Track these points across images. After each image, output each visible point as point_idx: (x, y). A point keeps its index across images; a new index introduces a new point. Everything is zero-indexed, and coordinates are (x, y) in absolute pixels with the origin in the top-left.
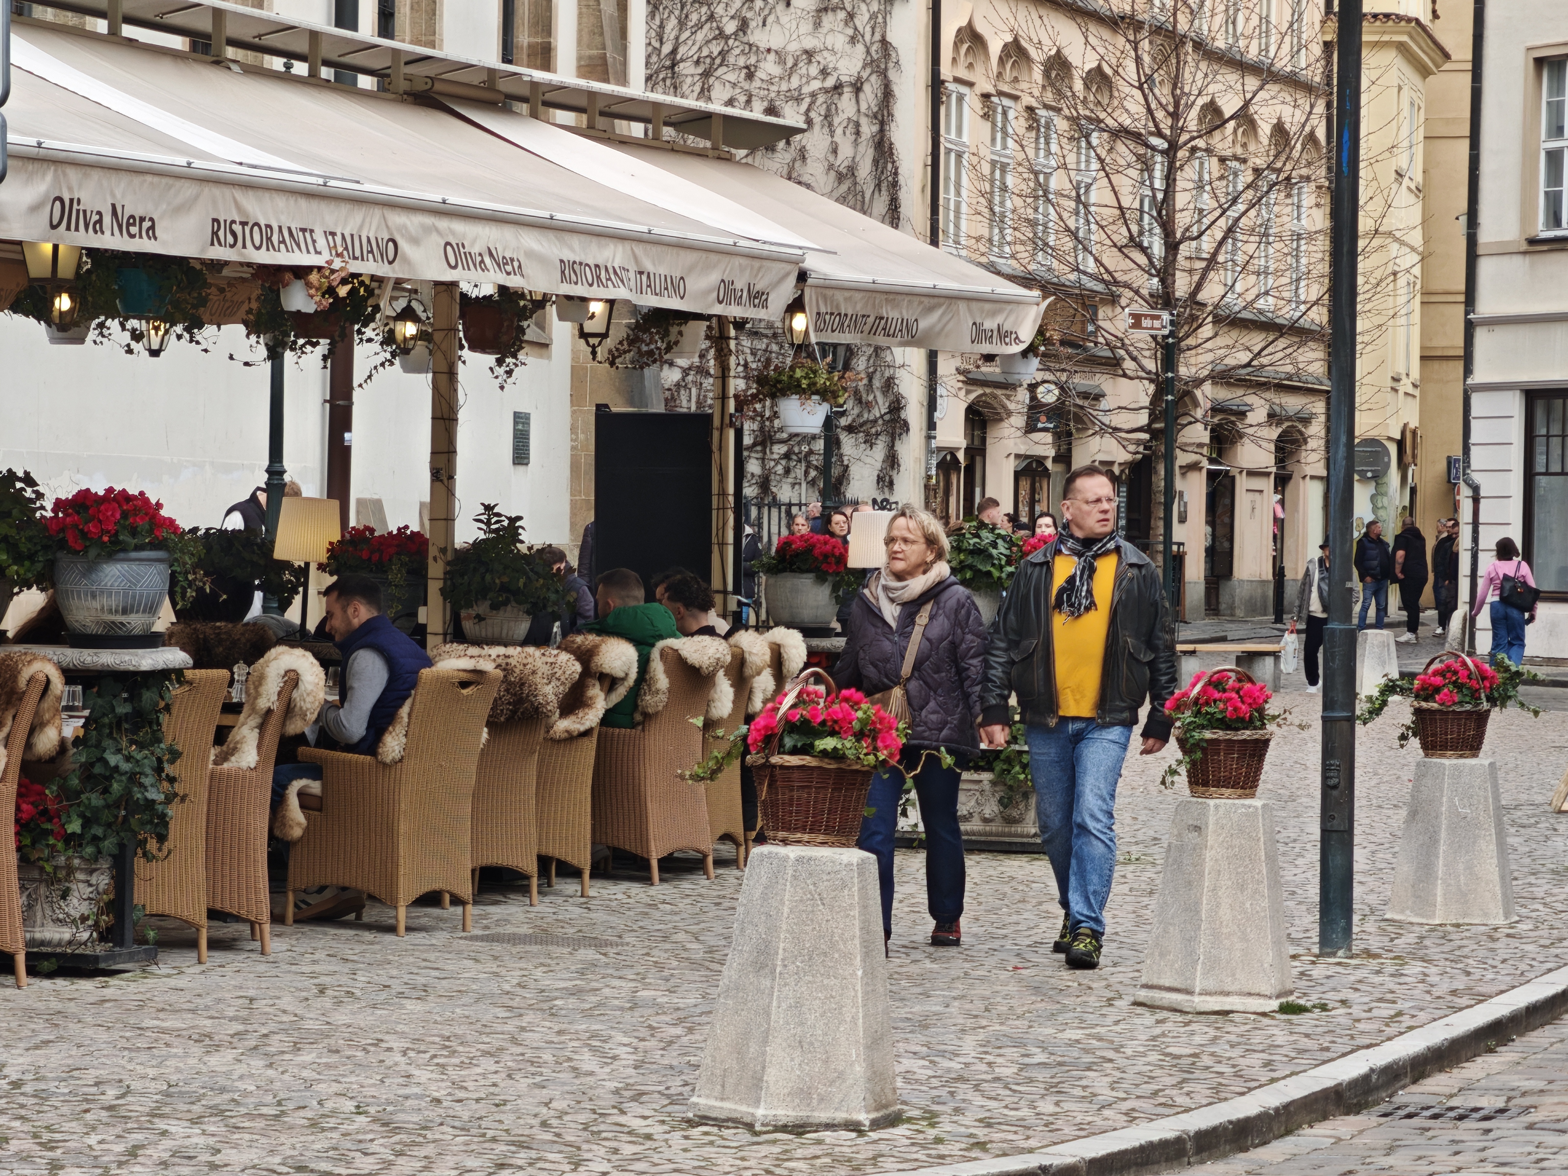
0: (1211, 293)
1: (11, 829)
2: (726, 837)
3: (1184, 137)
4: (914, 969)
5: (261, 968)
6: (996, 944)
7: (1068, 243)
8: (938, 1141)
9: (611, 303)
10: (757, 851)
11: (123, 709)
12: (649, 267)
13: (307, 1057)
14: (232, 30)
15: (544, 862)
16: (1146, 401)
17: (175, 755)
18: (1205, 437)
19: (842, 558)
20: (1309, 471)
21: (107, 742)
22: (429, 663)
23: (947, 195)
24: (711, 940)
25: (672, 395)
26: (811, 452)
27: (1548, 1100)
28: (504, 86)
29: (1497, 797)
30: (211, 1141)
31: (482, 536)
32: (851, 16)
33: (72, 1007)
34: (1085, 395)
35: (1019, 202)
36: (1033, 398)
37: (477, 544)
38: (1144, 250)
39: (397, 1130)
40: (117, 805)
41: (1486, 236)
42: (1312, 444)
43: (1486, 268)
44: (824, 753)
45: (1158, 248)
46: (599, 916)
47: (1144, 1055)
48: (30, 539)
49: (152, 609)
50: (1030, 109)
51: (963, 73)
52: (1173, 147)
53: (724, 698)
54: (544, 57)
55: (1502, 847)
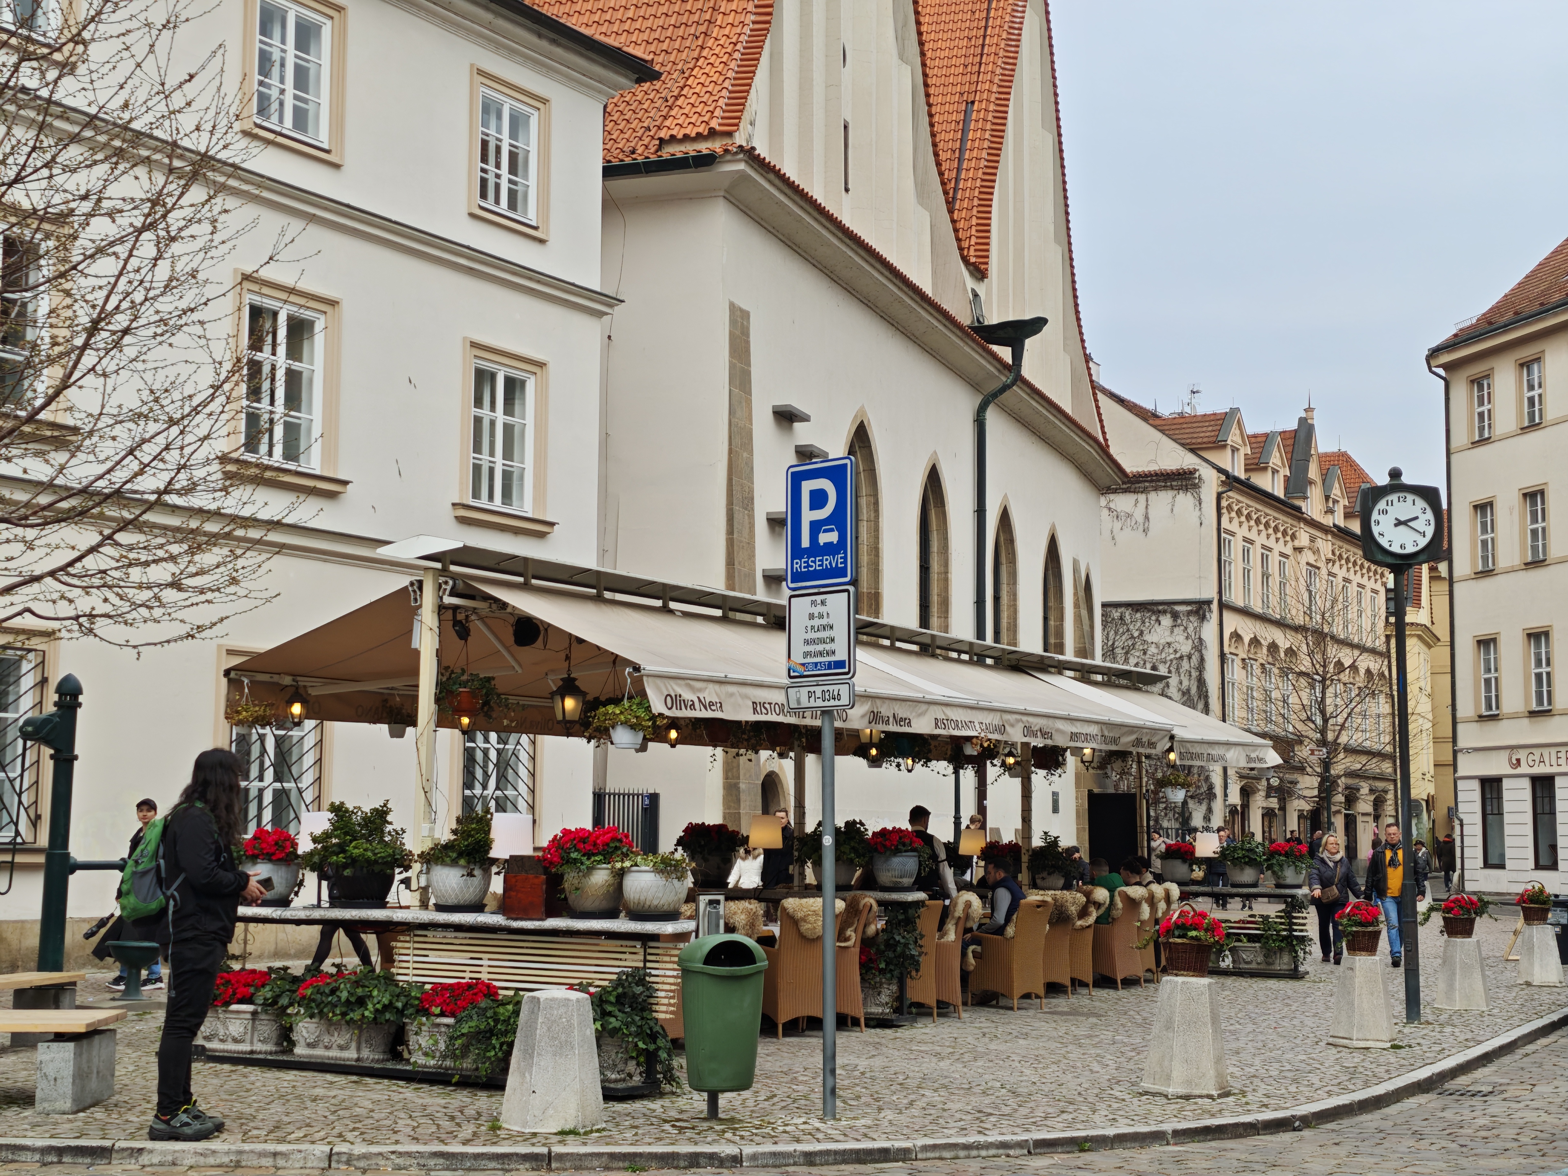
0: (1343, 739)
1: (858, 967)
2: (1149, 970)
3: (1329, 675)
4: (1232, 1028)
5: (959, 1025)
6: (1266, 1017)
7: (1281, 720)
8: (1247, 1103)
9: (1094, 750)
10: (1166, 978)
11: (901, 917)
12: (1106, 733)
13: (980, 1063)
14: (939, 643)
15: (1073, 981)
16: (1316, 785)
17: (922, 936)
18: (1343, 799)
20: (1388, 813)
21: (895, 931)
23: (1229, 700)
24: (1145, 1015)
25: (1117, 784)
26: (1176, 807)
27: (1511, 1088)
28: (1047, 662)
29: (1480, 954)
30: (943, 1099)
31: (1043, 844)
32: (1186, 628)
33: (883, 1041)
34: (1291, 782)
35: (1259, 703)
36: (1269, 784)
37: (1041, 848)
38: (1313, 722)
39: (1018, 1095)
40: (899, 956)
41: (1460, 714)
42: (1389, 802)
43: (1460, 728)
44: (1192, 938)
45: (1319, 721)
46: (1097, 1004)
47: (1333, 1066)
48: (863, 848)
50: (1262, 665)
51: (1233, 650)
52: (1324, 680)
53: (1145, 911)
54: (1060, 648)
55: (1484, 976)
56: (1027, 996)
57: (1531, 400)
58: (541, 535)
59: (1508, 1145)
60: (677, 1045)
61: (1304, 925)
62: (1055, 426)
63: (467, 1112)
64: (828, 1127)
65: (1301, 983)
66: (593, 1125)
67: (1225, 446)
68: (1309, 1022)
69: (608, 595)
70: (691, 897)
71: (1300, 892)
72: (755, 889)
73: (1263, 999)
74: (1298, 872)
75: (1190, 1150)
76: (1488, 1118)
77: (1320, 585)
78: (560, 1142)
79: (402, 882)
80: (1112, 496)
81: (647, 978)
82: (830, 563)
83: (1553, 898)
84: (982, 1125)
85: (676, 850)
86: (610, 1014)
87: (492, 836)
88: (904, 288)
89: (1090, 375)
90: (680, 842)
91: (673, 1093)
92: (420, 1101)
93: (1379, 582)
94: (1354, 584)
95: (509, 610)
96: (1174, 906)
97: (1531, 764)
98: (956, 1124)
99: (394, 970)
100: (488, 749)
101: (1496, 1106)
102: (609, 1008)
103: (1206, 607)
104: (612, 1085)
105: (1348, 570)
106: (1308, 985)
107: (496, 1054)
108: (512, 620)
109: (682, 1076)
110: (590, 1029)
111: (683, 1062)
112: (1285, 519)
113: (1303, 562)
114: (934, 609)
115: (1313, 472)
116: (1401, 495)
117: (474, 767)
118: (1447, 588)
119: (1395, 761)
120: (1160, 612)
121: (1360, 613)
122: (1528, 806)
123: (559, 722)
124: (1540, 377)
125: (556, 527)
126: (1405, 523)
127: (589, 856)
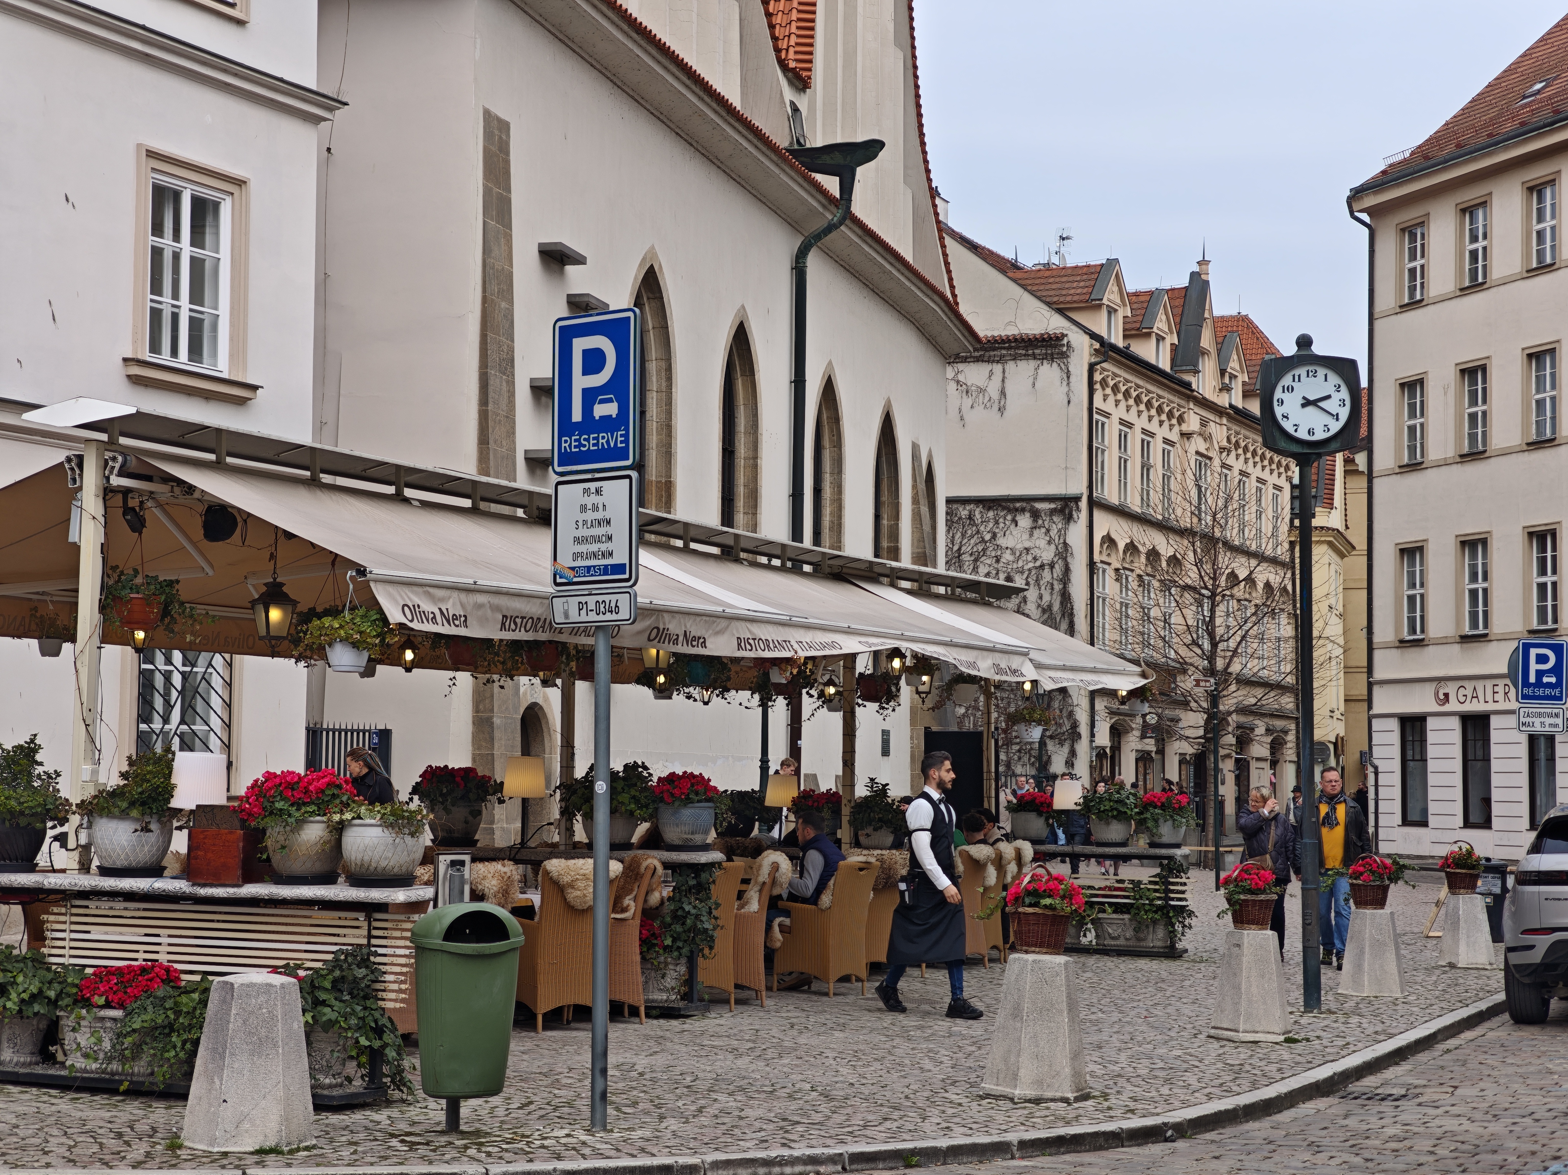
0: (1235, 668)
1: (637, 944)
2: (995, 947)
3: (1219, 590)
4: (1093, 1017)
5: (761, 1014)
6: (1135, 1004)
7: (1161, 644)
8: (1109, 1108)
10: (1014, 956)
11: (692, 882)
13: (786, 1061)
14: (743, 544)
16: (1202, 723)
17: (718, 905)
18: (1233, 741)
19: (1050, 804)
20: (1288, 758)
21: (684, 899)
22: (844, 858)
23: (1098, 619)
24: (987, 1000)
25: (961, 720)
26: (1032, 749)
27: (1428, 1090)
28: (877, 569)
29: (1394, 930)
30: (739, 1104)
31: (869, 794)
32: (1048, 531)
33: (668, 1034)
34: (1172, 720)
35: (1135, 623)
36: (1144, 721)
37: (866, 797)
38: (1199, 646)
39: (832, 1100)
40: (689, 931)
41: (1377, 639)
42: (1289, 745)
43: (1377, 655)
44: (1045, 906)
45: (1207, 645)
46: (931, 988)
47: (1214, 1064)
48: (646, 797)
49: (707, 832)
50: (1139, 576)
51: (1105, 558)
52: (1214, 595)
53: (992, 876)
54: (895, 553)
55: (1399, 956)
56: (846, 979)
57: (1474, 254)
58: (241, 402)
59: (1423, 1159)
60: (409, 1041)
61: (1183, 892)
62: (892, 278)
63: (138, 1127)
64: (596, 1140)
65: (1178, 963)
66: (301, 1141)
67: (1100, 306)
68: (1187, 1010)
69: (326, 478)
70: (428, 858)
71: (1179, 852)
72: (511, 848)
73: (1132, 982)
74: (1176, 826)
75: (1039, 1165)
76: (1399, 1126)
77: (1211, 479)
78: (257, 1163)
79: (56, 838)
80: (961, 366)
81: (372, 959)
82: (608, 442)
83: (1483, 862)
84: (786, 1135)
85: (411, 799)
86: (324, 1003)
87: (173, 780)
88: (706, 98)
89: (936, 214)
90: (416, 790)
91: (403, 1101)
92: (79, 1114)
93: (1284, 476)
94: (1253, 478)
95: (197, 495)
96: (1025, 870)
97: (1462, 699)
98: (754, 1135)
99: (45, 950)
100: (171, 672)
101: (1410, 1112)
102: (323, 996)
103: (1072, 504)
104: (326, 1092)
105: (1246, 461)
106: (1186, 965)
107: (177, 1055)
108: (202, 508)
109: (415, 1079)
110: (298, 1023)
111: (417, 1062)
112: (1171, 397)
113: (1192, 450)
114: (740, 503)
115: (1206, 340)
116: (1311, 368)
117: (152, 696)
118: (1365, 485)
119: (1297, 695)
120: (1017, 510)
121: (1259, 514)
122: (1457, 751)
123: (261, 638)
124: (1485, 226)
125: (260, 391)
126: (1314, 403)
127: (299, 805)
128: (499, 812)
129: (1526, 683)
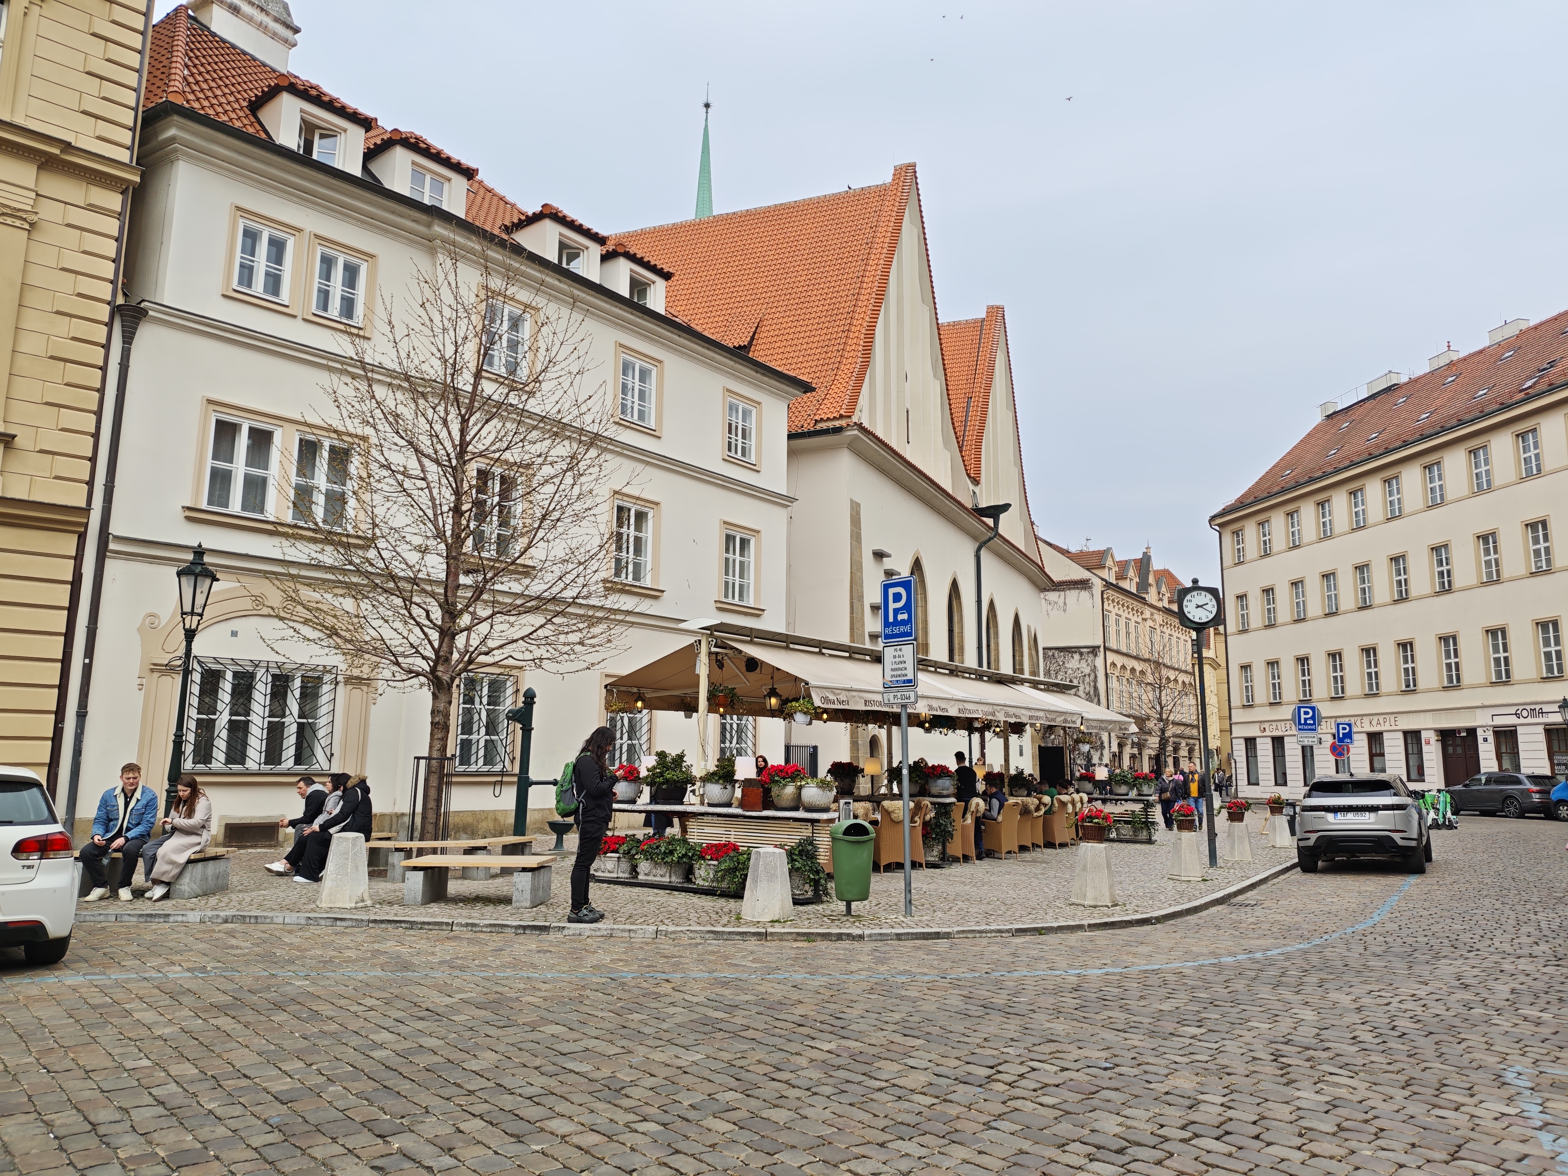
0: (1171, 718)
1: (921, 837)
2: (1073, 839)
3: (1163, 685)
4: (1117, 870)
6: (1135, 864)
7: (1138, 708)
8: (1127, 910)
9: (1040, 723)
10: (1082, 844)
11: (943, 811)
12: (1049, 716)
13: (986, 888)
14: (959, 669)
16: (1158, 742)
17: (954, 821)
18: (1172, 749)
21: (940, 818)
23: (1110, 698)
24: (1071, 863)
25: (1055, 742)
26: (1084, 753)
27: (1266, 902)
28: (1015, 679)
29: (1248, 831)
30: (967, 906)
31: (1016, 773)
32: (1087, 660)
33: (935, 875)
34: (1144, 741)
35: (1127, 699)
36: (1132, 741)
37: (1015, 775)
38: (1155, 709)
40: (942, 831)
41: (1233, 704)
42: (1197, 751)
43: (1233, 711)
44: (1095, 822)
47: (1172, 891)
51: (1112, 672)
53: (1070, 808)
55: (1250, 843)
56: (1009, 852)
57: (1265, 542)
58: (758, 616)
59: (1266, 933)
60: (830, 876)
63: (724, 910)
64: (908, 920)
65: (1153, 846)
66: (788, 917)
67: (1105, 567)
68: (1158, 867)
69: (791, 646)
70: (836, 800)
75: (1097, 934)
76: (1254, 918)
77: (1157, 638)
78: (771, 926)
80: (1047, 593)
81: (814, 842)
83: (1285, 801)
84: (988, 920)
85: (827, 776)
86: (795, 860)
87: (735, 768)
88: (938, 490)
89: (1034, 532)
90: (829, 771)
91: (828, 901)
92: (701, 904)
93: (1188, 636)
94: (1175, 637)
95: (743, 654)
96: (1085, 806)
97: (1271, 730)
98: (974, 920)
99: (688, 837)
100: (733, 723)
102: (795, 857)
103: (1097, 649)
104: (797, 897)
105: (1171, 630)
106: (1157, 847)
107: (739, 880)
108: (745, 659)
109: (833, 892)
110: (786, 868)
111: (833, 885)
112: (1137, 604)
113: (1148, 626)
114: (956, 651)
115: (1151, 580)
116: (1199, 592)
117: (726, 733)
118: (1224, 639)
119: (1199, 729)
120: (1073, 652)
121: (1178, 652)
122: (1270, 753)
123: (768, 710)
124: (1269, 530)
125: (765, 612)
126: (1201, 606)
127: (784, 778)
128: (861, 780)
129: (1300, 724)
